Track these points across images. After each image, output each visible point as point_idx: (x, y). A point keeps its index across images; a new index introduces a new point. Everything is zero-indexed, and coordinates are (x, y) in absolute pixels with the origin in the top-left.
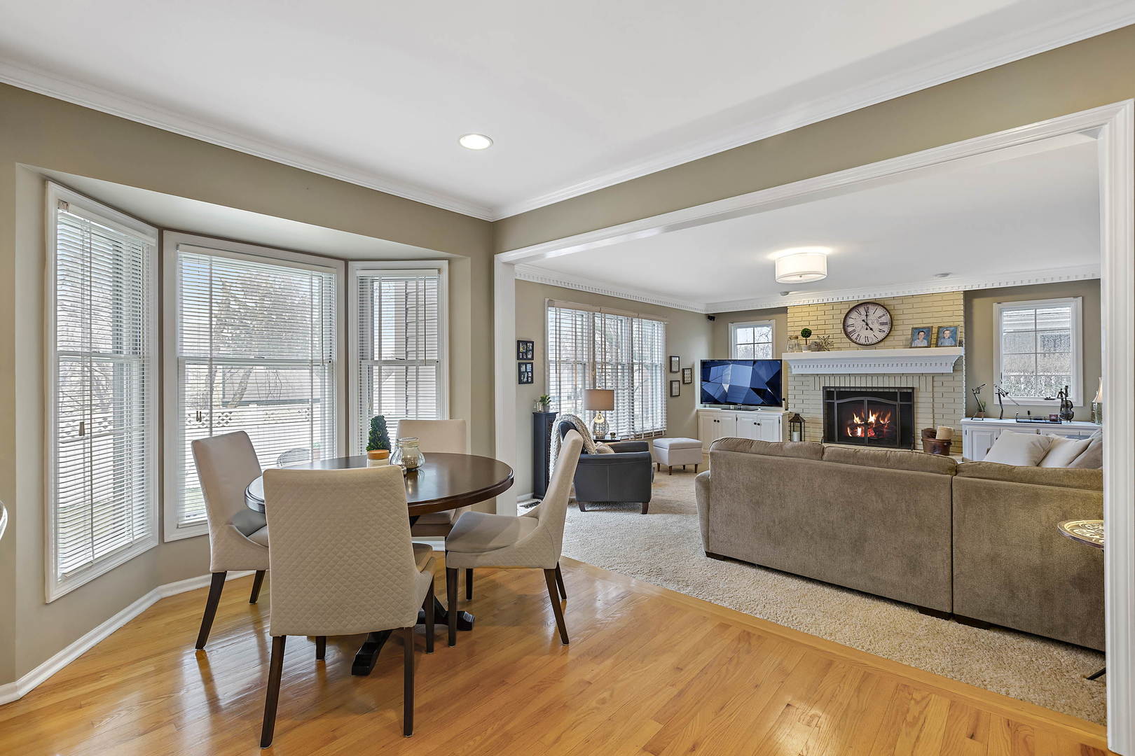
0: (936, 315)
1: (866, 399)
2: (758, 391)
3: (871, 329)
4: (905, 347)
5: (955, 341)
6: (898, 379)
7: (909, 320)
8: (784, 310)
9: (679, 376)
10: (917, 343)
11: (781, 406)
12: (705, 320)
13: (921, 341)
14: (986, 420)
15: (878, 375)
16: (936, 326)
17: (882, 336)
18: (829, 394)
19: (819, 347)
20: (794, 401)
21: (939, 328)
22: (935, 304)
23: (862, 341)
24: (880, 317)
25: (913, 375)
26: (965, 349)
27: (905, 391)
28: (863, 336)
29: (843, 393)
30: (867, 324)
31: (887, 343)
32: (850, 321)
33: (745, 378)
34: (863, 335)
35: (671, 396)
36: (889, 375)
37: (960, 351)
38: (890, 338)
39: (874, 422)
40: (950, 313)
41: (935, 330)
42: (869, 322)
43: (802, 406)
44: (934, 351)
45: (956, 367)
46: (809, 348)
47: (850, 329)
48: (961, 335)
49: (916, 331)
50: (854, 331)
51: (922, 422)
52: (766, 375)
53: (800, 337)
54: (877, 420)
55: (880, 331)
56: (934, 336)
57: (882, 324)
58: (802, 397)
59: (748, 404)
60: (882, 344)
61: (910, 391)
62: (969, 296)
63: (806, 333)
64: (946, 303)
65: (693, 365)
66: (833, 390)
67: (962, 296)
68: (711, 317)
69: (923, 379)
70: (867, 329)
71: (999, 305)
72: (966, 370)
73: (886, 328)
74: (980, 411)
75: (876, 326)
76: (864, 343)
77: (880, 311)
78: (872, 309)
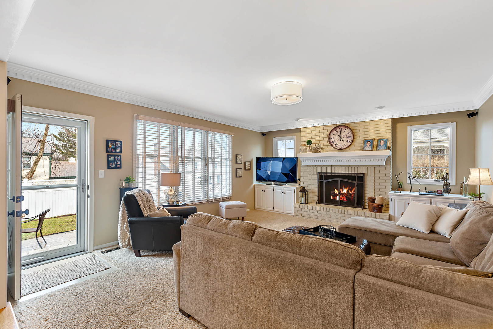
0: (376, 132)
1: (340, 180)
2: (285, 174)
3: (343, 140)
4: (360, 150)
5: (386, 147)
6: (356, 169)
7: (363, 135)
8: (299, 130)
9: (242, 166)
10: (367, 148)
11: (297, 183)
12: (261, 136)
13: (368, 147)
14: (403, 193)
15: (346, 166)
16: (376, 138)
17: (348, 144)
18: (321, 176)
19: (316, 150)
20: (304, 180)
21: (378, 139)
22: (376, 126)
23: (338, 147)
24: (347, 134)
25: (364, 166)
26: (392, 152)
27: (360, 175)
28: (339, 145)
29: (328, 176)
30: (341, 138)
31: (351, 148)
32: (332, 136)
33: (278, 168)
34: (339, 143)
35: (236, 177)
36: (352, 166)
37: (389, 153)
38: (352, 146)
39: (346, 193)
40: (384, 131)
41: (376, 141)
42: (342, 137)
43: (308, 183)
44: (375, 153)
45: (387, 162)
46: (311, 151)
47: (332, 141)
48: (390, 144)
49: (366, 141)
50: (334, 141)
51: (369, 193)
52: (289, 166)
53: (307, 145)
54: (348, 192)
55: (348, 141)
56: (375, 144)
57: (348, 137)
58: (307, 178)
59: (279, 182)
60: (348, 149)
61: (362, 175)
62: (395, 121)
63: (309, 143)
64: (381, 126)
65: (252, 160)
66: (323, 174)
67: (391, 122)
68: (264, 134)
69: (369, 168)
70: (341, 140)
71: (411, 127)
72: (392, 164)
73: (350, 140)
74: (399, 187)
75: (345, 139)
76: (339, 148)
77: (348, 131)
78: (343, 129)
